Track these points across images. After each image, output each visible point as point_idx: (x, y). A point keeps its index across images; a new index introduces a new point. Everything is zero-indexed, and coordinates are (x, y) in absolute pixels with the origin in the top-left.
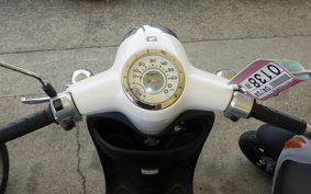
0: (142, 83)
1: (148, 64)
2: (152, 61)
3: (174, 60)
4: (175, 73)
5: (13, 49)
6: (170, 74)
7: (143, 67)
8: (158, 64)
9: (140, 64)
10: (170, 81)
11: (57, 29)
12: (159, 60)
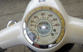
0: (36, 29)
1: (40, 16)
2: (42, 14)
3: (57, 12)
4: (58, 22)
5: (6, 14)
6: (55, 23)
7: (37, 19)
8: (46, 16)
9: (35, 17)
10: (55, 28)
11: (18, 6)
12: (47, 13)
